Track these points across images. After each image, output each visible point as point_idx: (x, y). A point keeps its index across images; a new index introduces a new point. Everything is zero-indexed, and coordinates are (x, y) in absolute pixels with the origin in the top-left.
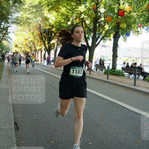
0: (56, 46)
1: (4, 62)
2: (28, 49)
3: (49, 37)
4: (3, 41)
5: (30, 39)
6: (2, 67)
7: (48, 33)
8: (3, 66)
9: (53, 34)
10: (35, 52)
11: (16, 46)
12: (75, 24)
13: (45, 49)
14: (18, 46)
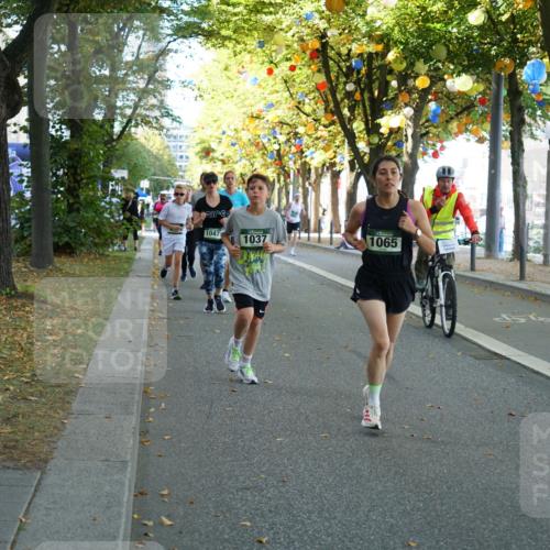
0: (408, 146)
1: (136, 237)
2: (267, 166)
3: (372, 99)
4: (133, 130)
5: (272, 116)
6: (126, 266)
7: (369, 74)
8: (130, 260)
9: (394, 83)
10: (301, 180)
11: (207, 152)
12: (504, 18)
13: (352, 164)
14: (216, 155)
